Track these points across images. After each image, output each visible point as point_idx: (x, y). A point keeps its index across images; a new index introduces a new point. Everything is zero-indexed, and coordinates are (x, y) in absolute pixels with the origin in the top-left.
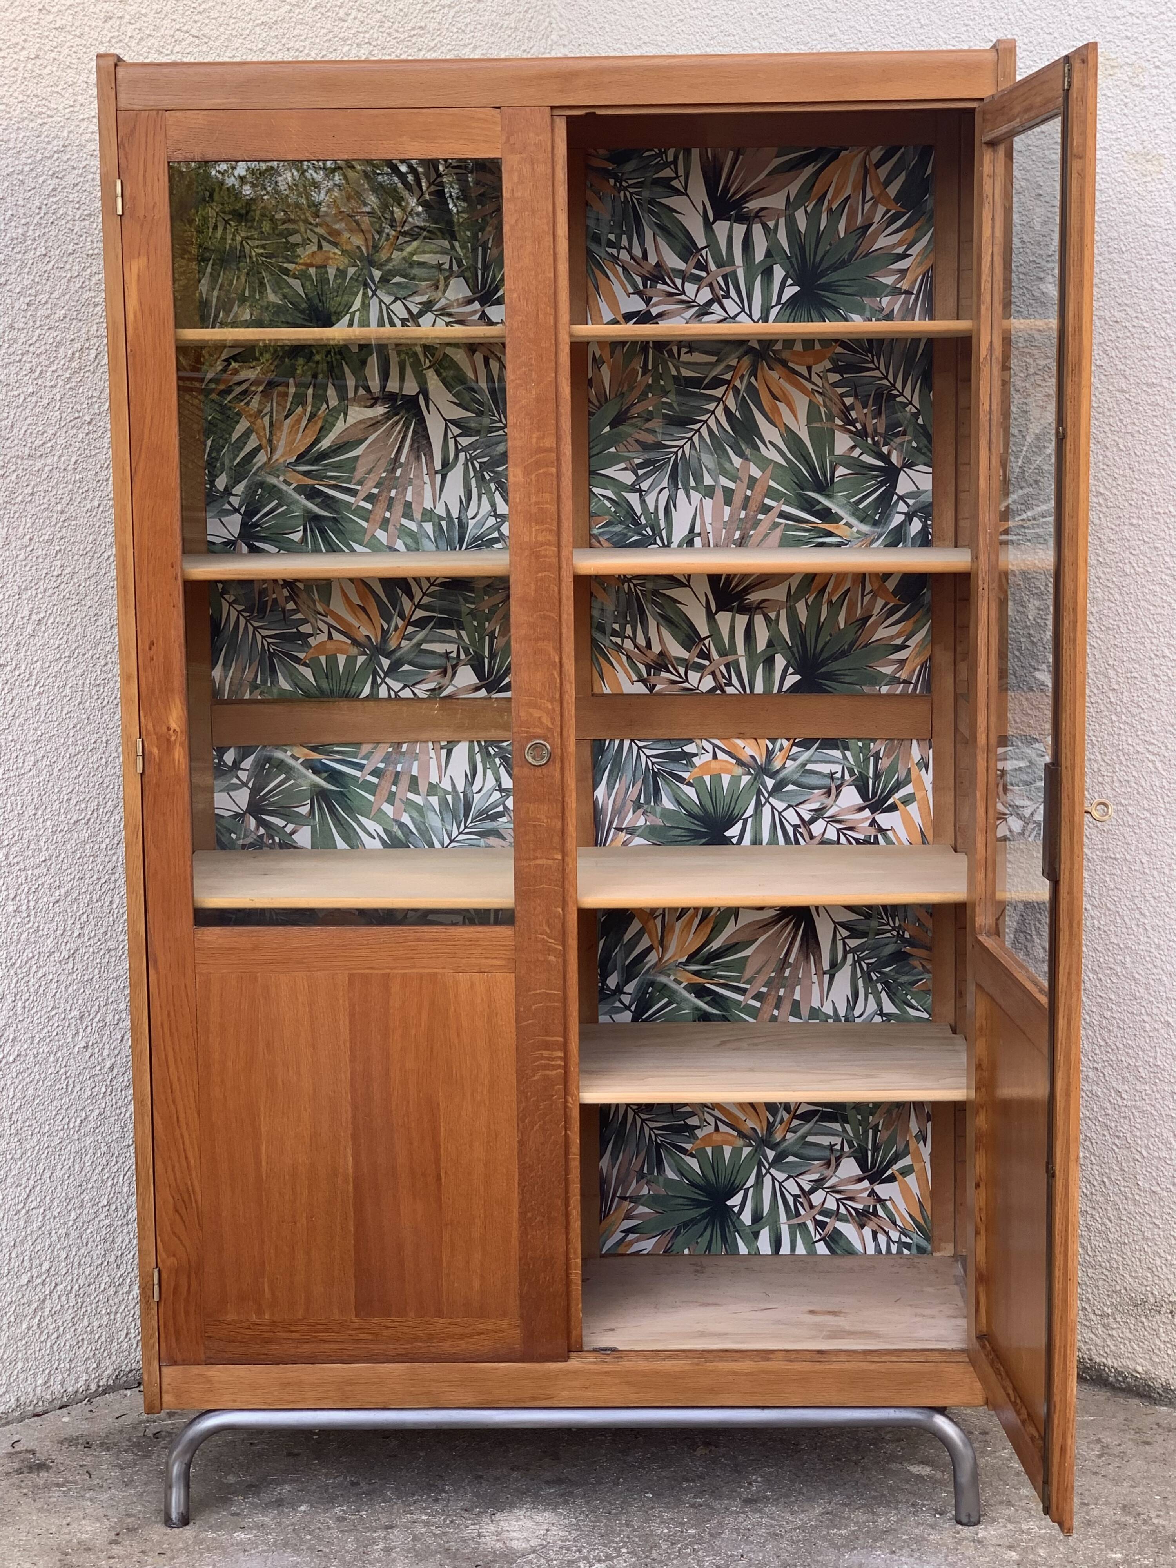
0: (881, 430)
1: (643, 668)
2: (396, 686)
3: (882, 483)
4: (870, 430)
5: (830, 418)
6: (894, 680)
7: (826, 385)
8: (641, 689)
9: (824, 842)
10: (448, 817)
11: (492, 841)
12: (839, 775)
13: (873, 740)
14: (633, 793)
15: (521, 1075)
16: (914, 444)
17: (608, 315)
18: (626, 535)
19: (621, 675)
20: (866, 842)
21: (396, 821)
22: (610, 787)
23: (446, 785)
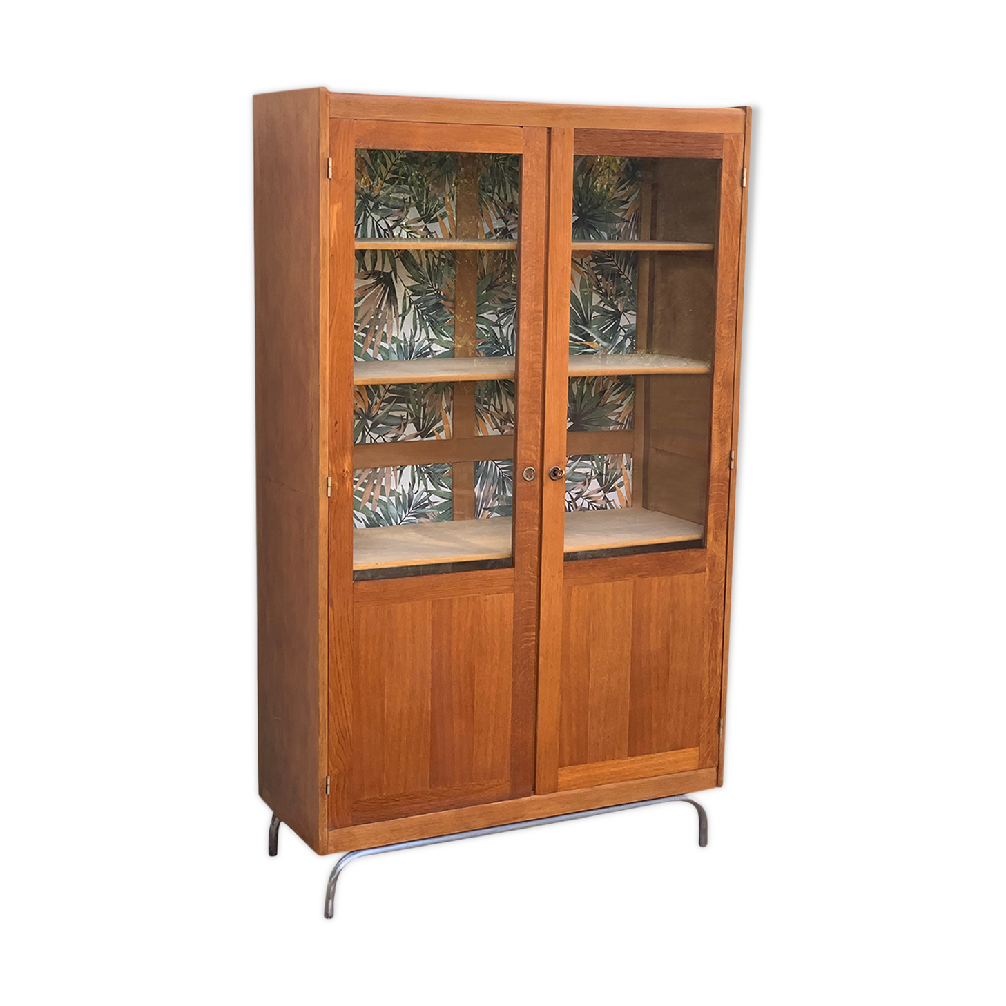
0: (614, 292)
1: (498, 421)
2: (375, 436)
3: (614, 320)
4: (609, 293)
5: (591, 287)
6: (616, 423)
7: (590, 269)
8: (497, 432)
9: (582, 509)
10: (400, 508)
11: (422, 520)
12: (589, 474)
13: (606, 455)
14: (492, 489)
15: (515, 647)
16: (629, 300)
17: (487, 230)
18: (492, 349)
19: (488, 425)
20: (601, 508)
21: (373, 512)
22: (481, 487)
23: (399, 490)
